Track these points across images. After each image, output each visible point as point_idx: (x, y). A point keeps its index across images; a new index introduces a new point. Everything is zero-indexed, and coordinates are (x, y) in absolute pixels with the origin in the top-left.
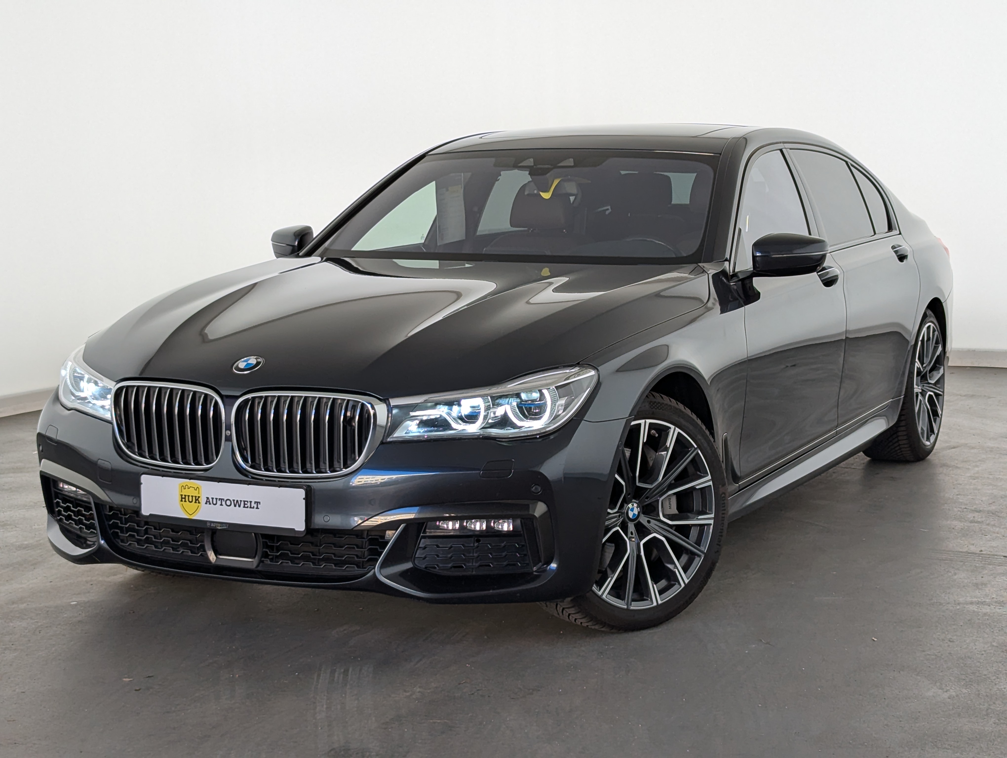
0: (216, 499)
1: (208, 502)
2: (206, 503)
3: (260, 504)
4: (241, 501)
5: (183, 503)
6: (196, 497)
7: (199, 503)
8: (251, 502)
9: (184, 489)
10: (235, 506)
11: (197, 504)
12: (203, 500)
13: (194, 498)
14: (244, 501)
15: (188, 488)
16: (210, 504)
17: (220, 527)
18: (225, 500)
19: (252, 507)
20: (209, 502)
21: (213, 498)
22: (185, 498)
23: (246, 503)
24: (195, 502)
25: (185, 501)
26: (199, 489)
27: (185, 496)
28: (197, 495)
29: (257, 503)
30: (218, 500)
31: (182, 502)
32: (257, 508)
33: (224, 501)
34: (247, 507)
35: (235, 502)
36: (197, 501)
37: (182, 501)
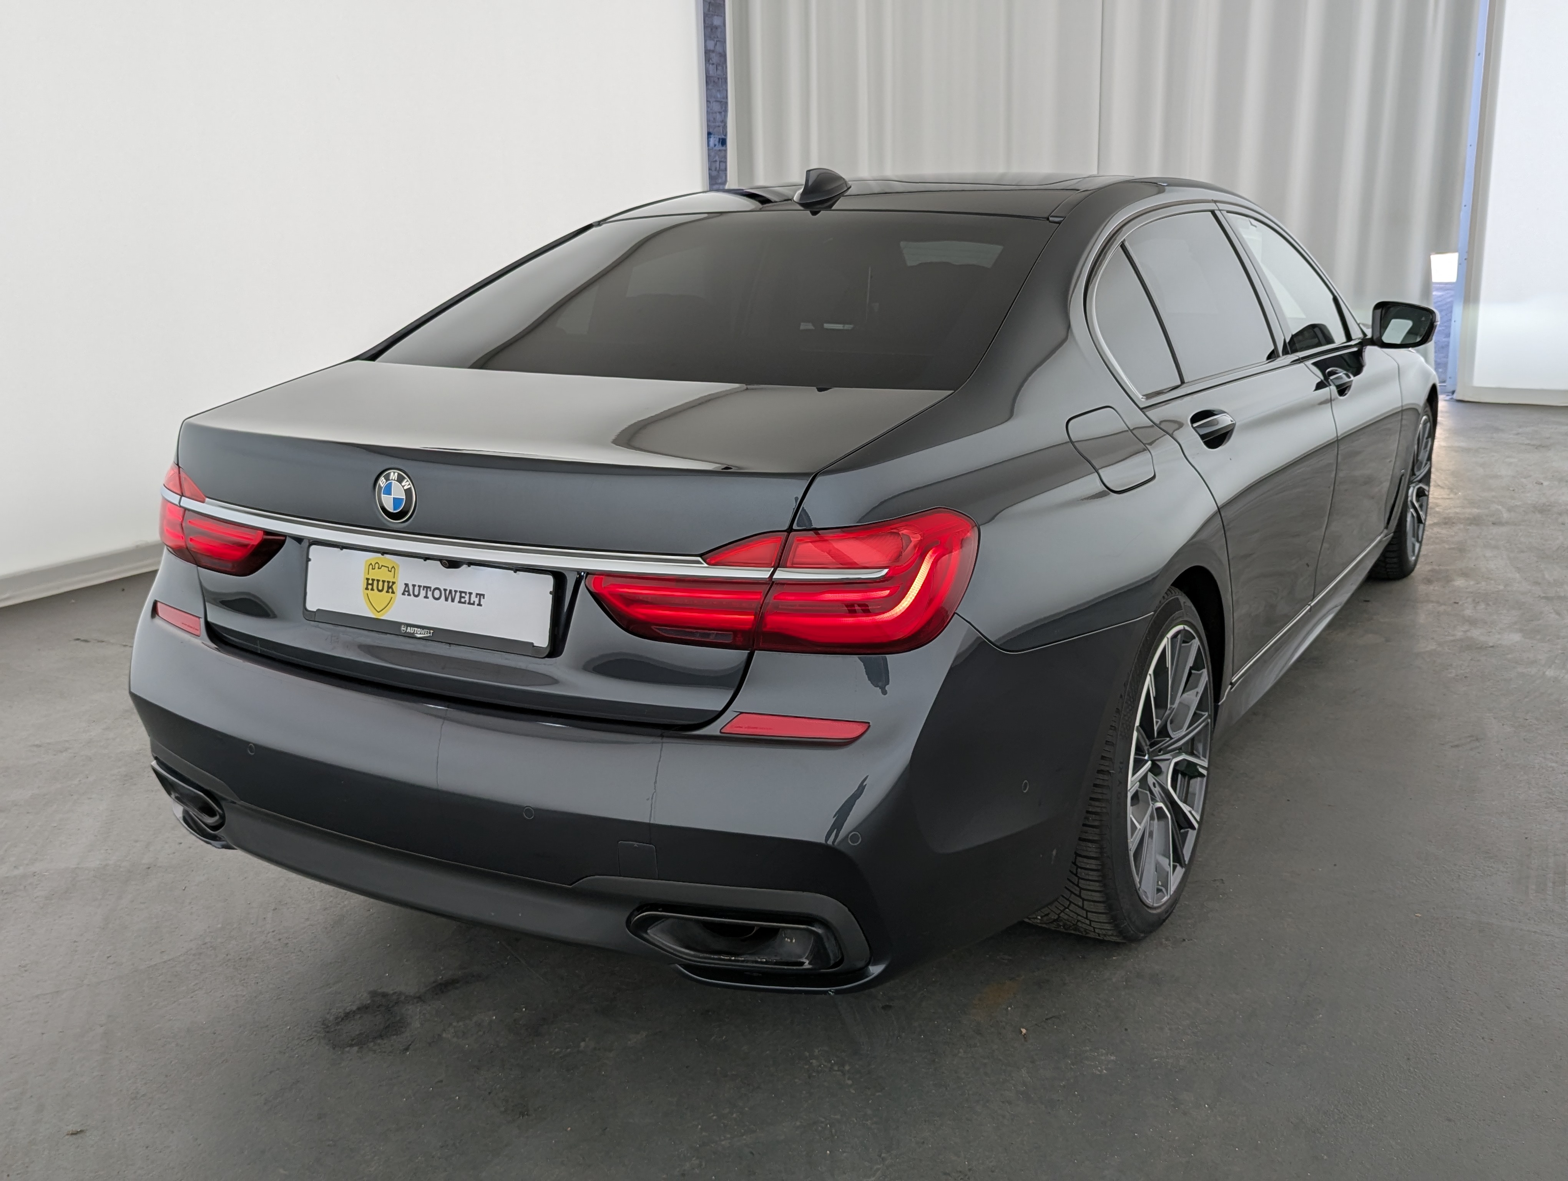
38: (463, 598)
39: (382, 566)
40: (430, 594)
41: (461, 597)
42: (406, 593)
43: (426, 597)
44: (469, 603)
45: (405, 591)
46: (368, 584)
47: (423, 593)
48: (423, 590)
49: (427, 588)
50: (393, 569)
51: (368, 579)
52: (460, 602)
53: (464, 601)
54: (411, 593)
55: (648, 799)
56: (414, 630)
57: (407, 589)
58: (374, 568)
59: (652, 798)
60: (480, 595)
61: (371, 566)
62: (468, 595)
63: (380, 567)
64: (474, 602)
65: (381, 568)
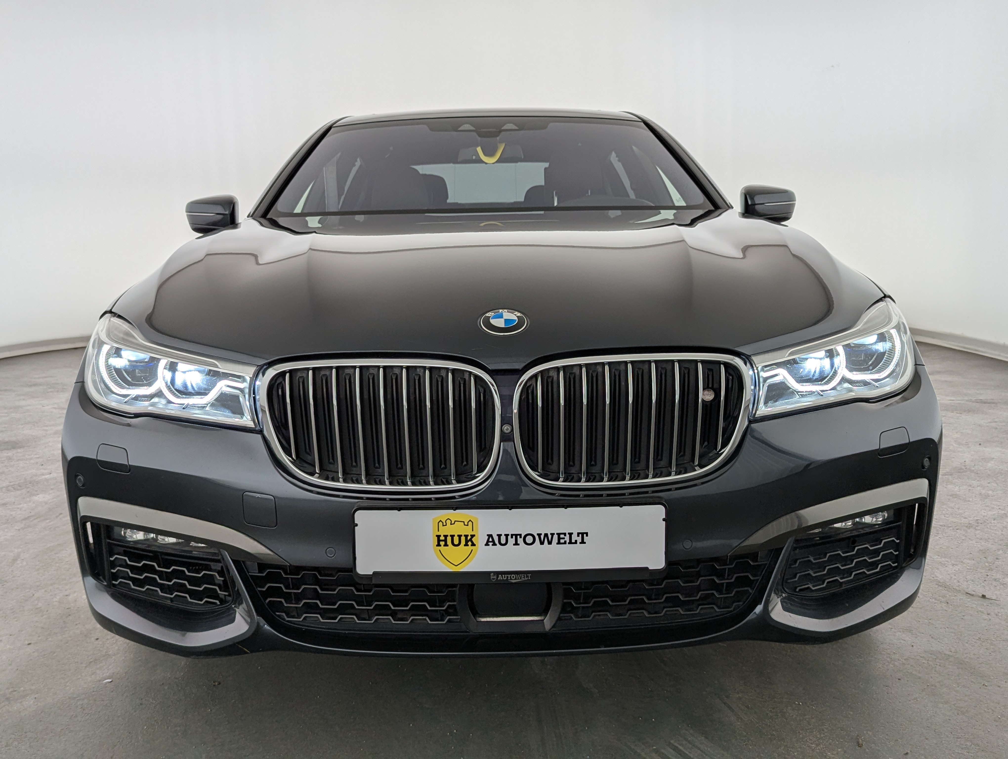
0: (507, 536)
1: (490, 540)
2: (487, 544)
3: (587, 536)
4: (552, 535)
5: (442, 548)
6: (466, 536)
7: (473, 545)
8: (571, 534)
9: (443, 526)
10: (542, 543)
11: (470, 548)
12: (481, 540)
13: (463, 539)
14: (559, 534)
15: (451, 524)
16: (494, 544)
17: (516, 579)
18: (523, 536)
19: (573, 541)
20: (493, 541)
21: (499, 536)
22: (445, 540)
23: (562, 536)
24: (466, 545)
25: (446, 545)
26: (472, 523)
27: (446, 536)
28: (470, 533)
29: (583, 535)
30: (509, 537)
31: (439, 547)
32: (583, 542)
33: (521, 537)
34: (565, 543)
35: (542, 537)
36: (470, 543)
37: (439, 545)
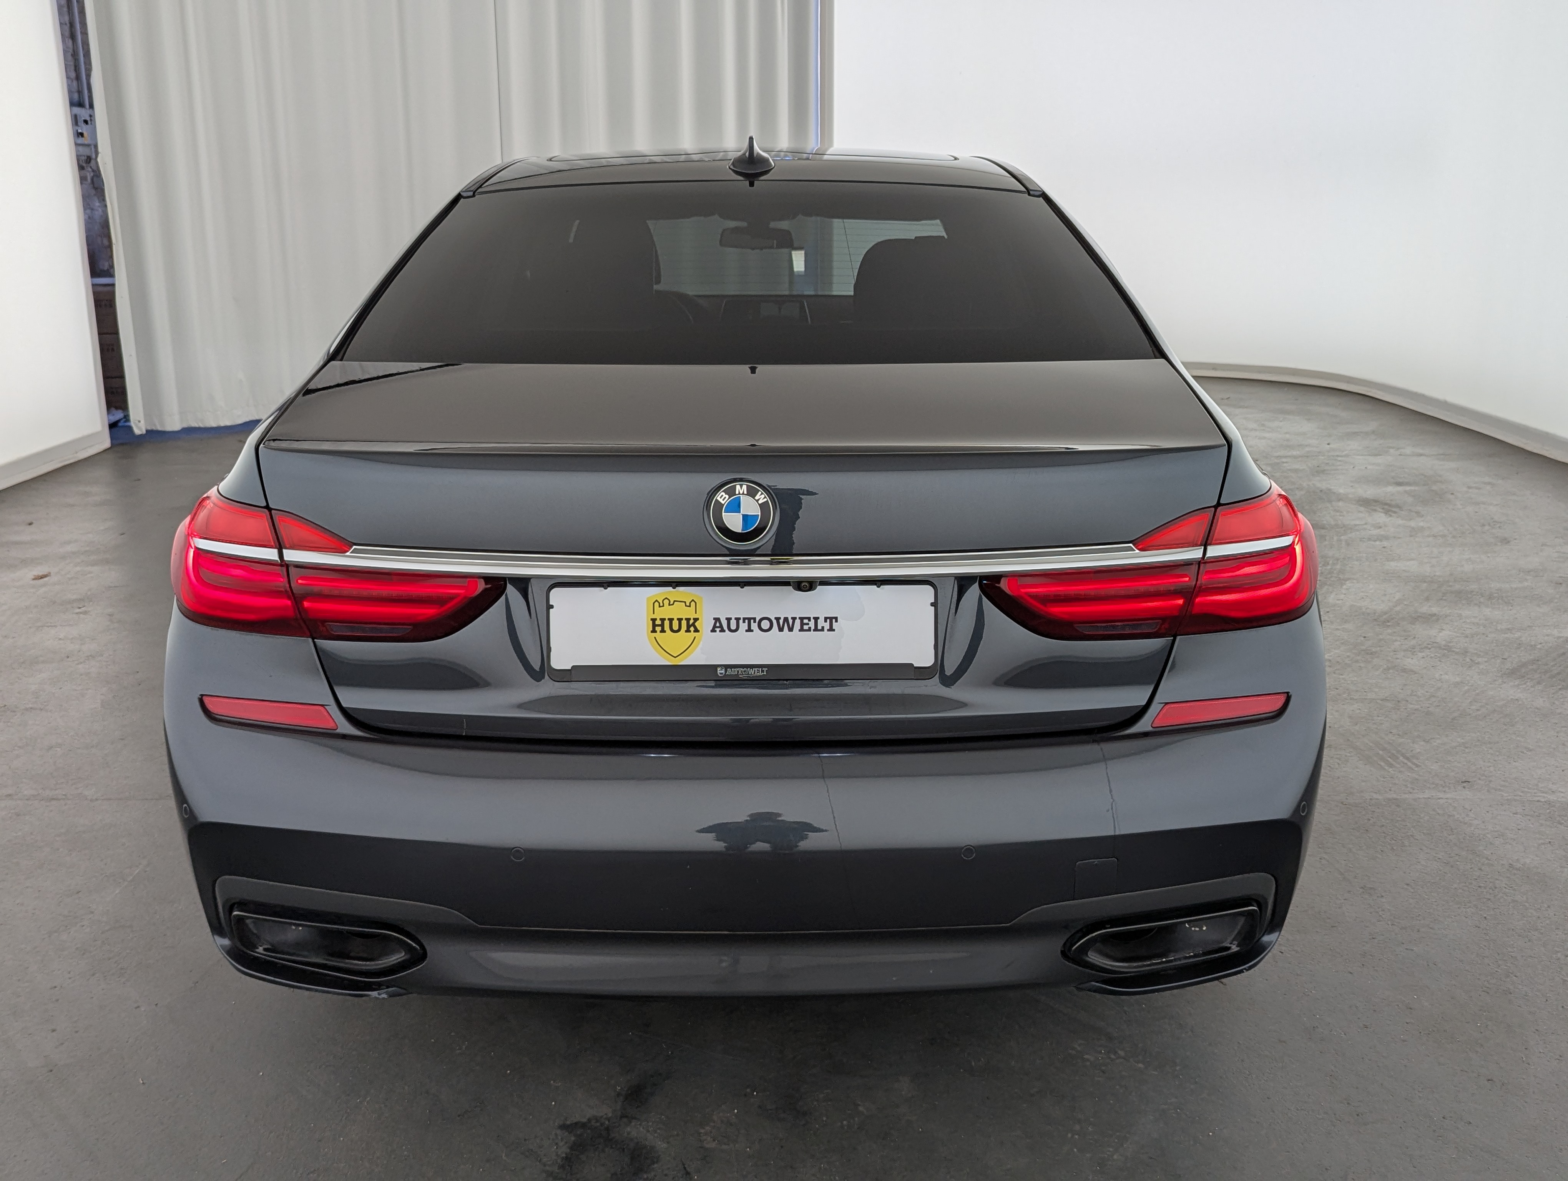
38: (808, 624)
39: (675, 601)
40: (754, 626)
41: (802, 624)
42: (718, 630)
43: (749, 630)
44: (816, 629)
45: (715, 627)
46: (654, 625)
47: (744, 626)
48: (744, 622)
49: (749, 619)
50: (693, 603)
51: (654, 620)
52: (802, 630)
53: (807, 628)
54: (725, 627)
55: (1108, 811)
56: (738, 672)
57: (718, 625)
58: (661, 605)
59: (1112, 809)
60: (831, 619)
61: (657, 604)
62: (813, 621)
63: (671, 603)
64: (823, 627)
65: (673, 604)
